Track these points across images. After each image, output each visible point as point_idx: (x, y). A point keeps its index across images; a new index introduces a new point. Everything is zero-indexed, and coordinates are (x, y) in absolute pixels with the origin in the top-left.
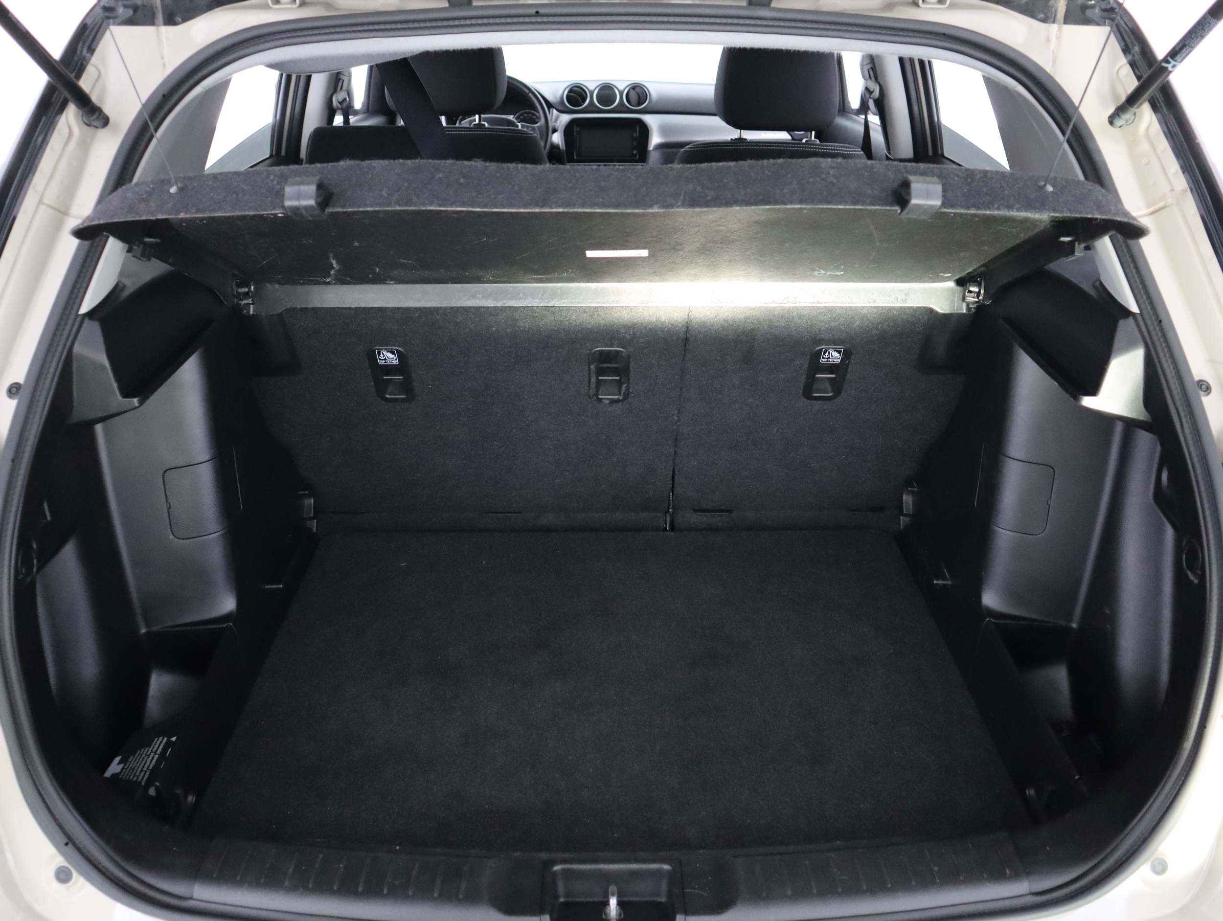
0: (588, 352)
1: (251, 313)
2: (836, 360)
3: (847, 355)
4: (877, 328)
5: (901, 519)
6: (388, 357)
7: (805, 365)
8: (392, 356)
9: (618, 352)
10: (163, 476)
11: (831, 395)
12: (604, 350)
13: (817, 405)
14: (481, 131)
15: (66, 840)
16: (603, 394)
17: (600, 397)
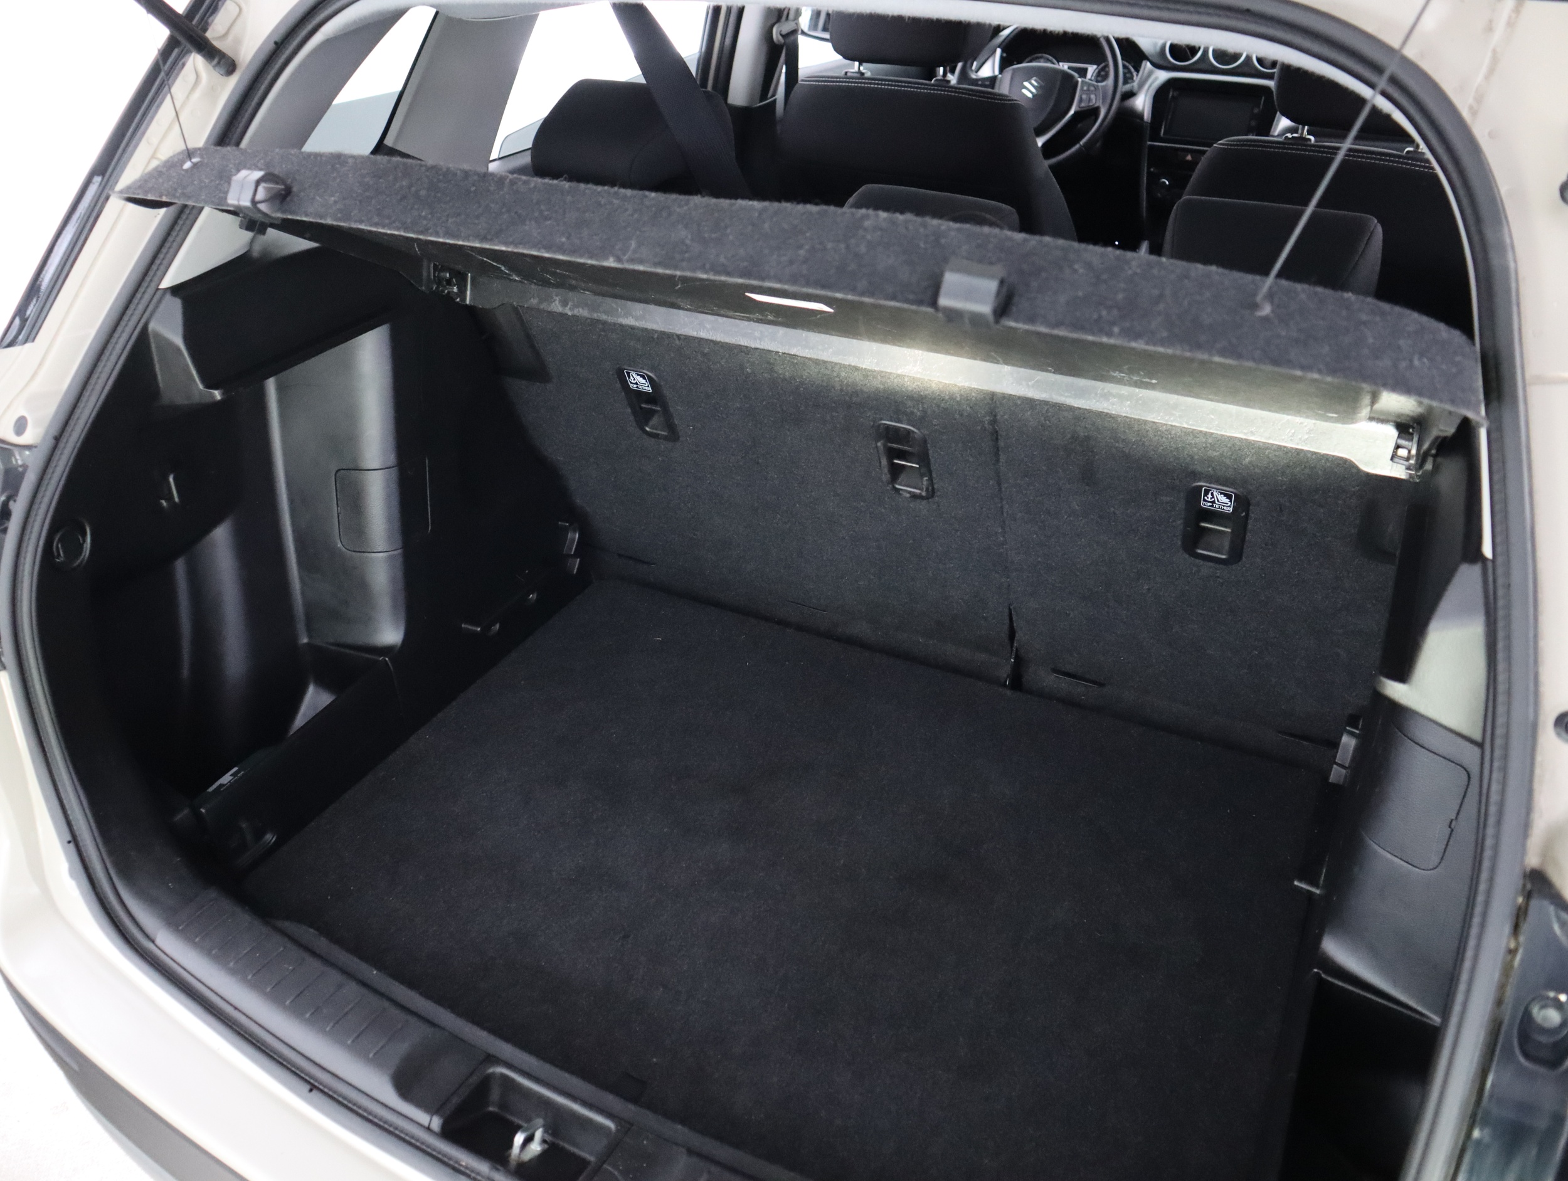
0: (872, 424)
1: (468, 302)
2: (1225, 508)
3: (1242, 503)
4: (1283, 473)
5: (1333, 769)
6: (639, 381)
7: (1180, 505)
8: (644, 381)
9: (909, 432)
10: (335, 476)
11: (1224, 557)
12: (891, 425)
13: (1206, 569)
14: (941, 90)
15: (69, 838)
16: (903, 483)
17: (898, 487)
